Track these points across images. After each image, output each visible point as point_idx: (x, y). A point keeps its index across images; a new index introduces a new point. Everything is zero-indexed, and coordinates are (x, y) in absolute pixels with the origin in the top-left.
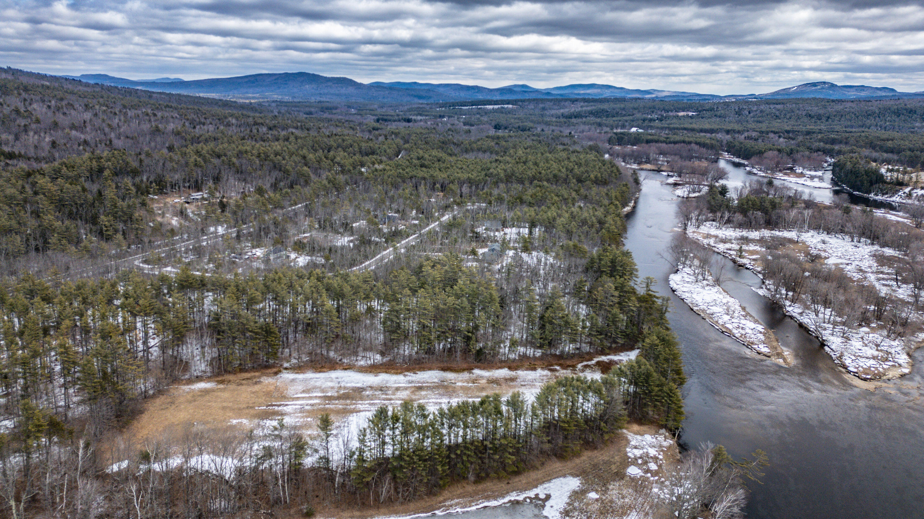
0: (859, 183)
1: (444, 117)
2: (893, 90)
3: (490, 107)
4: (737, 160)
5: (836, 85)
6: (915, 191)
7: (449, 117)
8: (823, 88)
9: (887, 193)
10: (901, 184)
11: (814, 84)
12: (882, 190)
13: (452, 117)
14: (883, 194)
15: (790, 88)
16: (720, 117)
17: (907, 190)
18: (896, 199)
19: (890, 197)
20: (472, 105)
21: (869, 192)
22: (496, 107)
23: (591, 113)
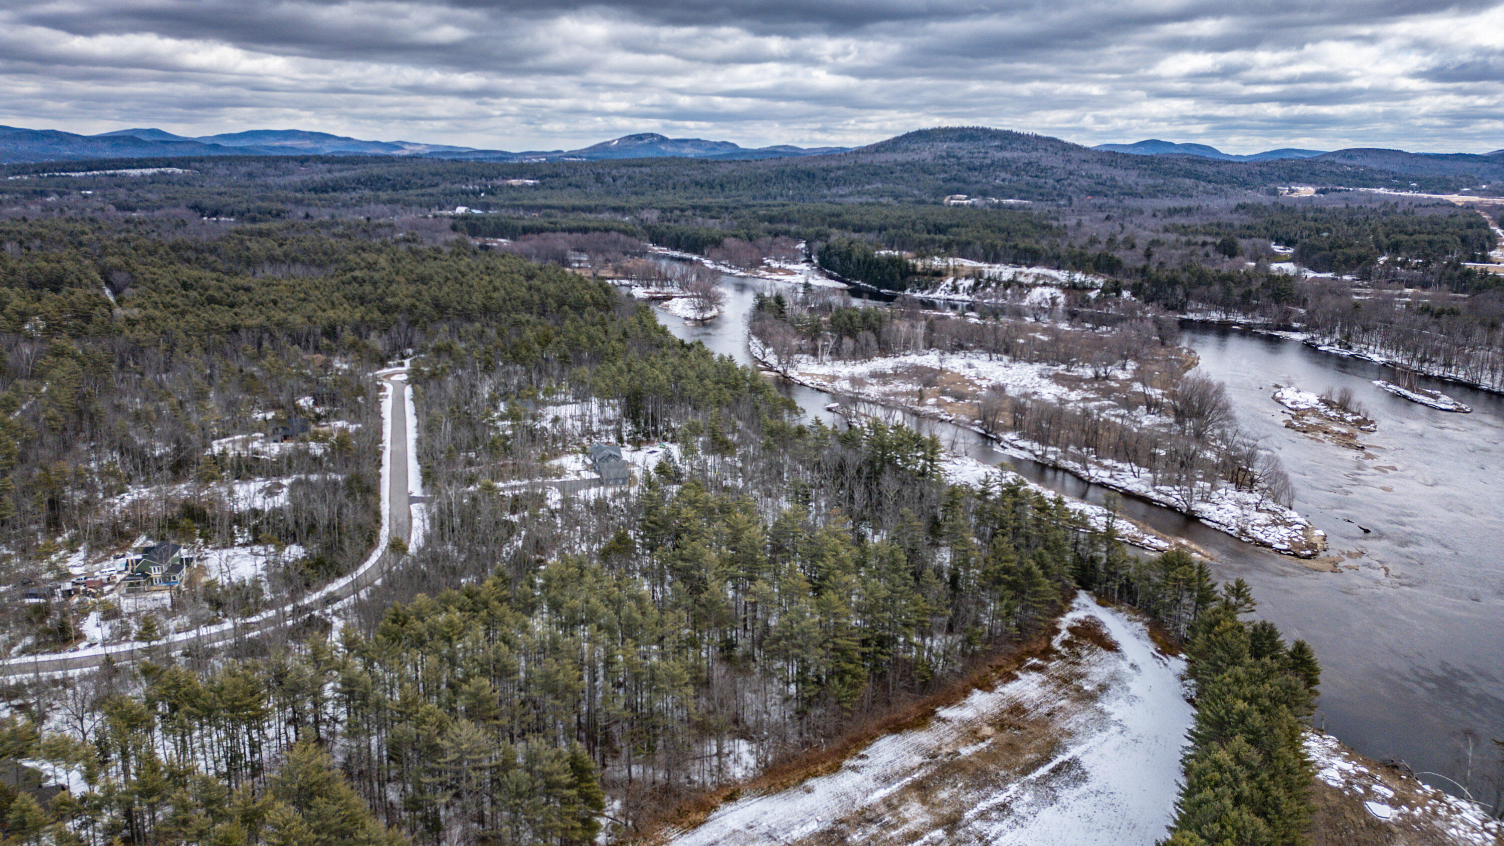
0: (887, 277)
1: (44, 194)
2: (734, 145)
3: (136, 172)
4: (677, 254)
5: (667, 139)
6: (959, 282)
7: (61, 194)
8: (651, 143)
9: (927, 288)
10: (939, 274)
11: (640, 137)
12: (918, 284)
13: (65, 193)
14: (922, 290)
15: (609, 143)
16: (577, 186)
17: (950, 281)
18: (939, 295)
19: (932, 293)
20: (90, 170)
21: (904, 289)
22: (149, 171)
23: (360, 183)
